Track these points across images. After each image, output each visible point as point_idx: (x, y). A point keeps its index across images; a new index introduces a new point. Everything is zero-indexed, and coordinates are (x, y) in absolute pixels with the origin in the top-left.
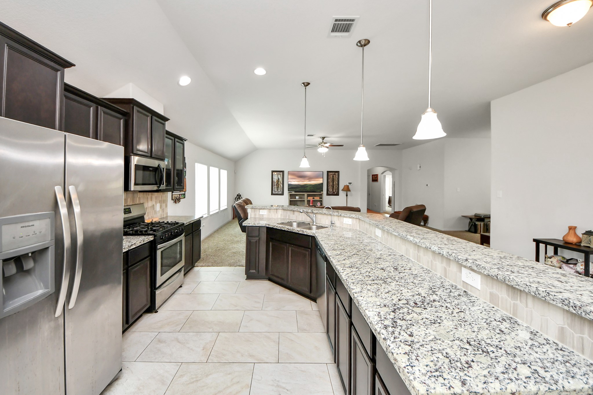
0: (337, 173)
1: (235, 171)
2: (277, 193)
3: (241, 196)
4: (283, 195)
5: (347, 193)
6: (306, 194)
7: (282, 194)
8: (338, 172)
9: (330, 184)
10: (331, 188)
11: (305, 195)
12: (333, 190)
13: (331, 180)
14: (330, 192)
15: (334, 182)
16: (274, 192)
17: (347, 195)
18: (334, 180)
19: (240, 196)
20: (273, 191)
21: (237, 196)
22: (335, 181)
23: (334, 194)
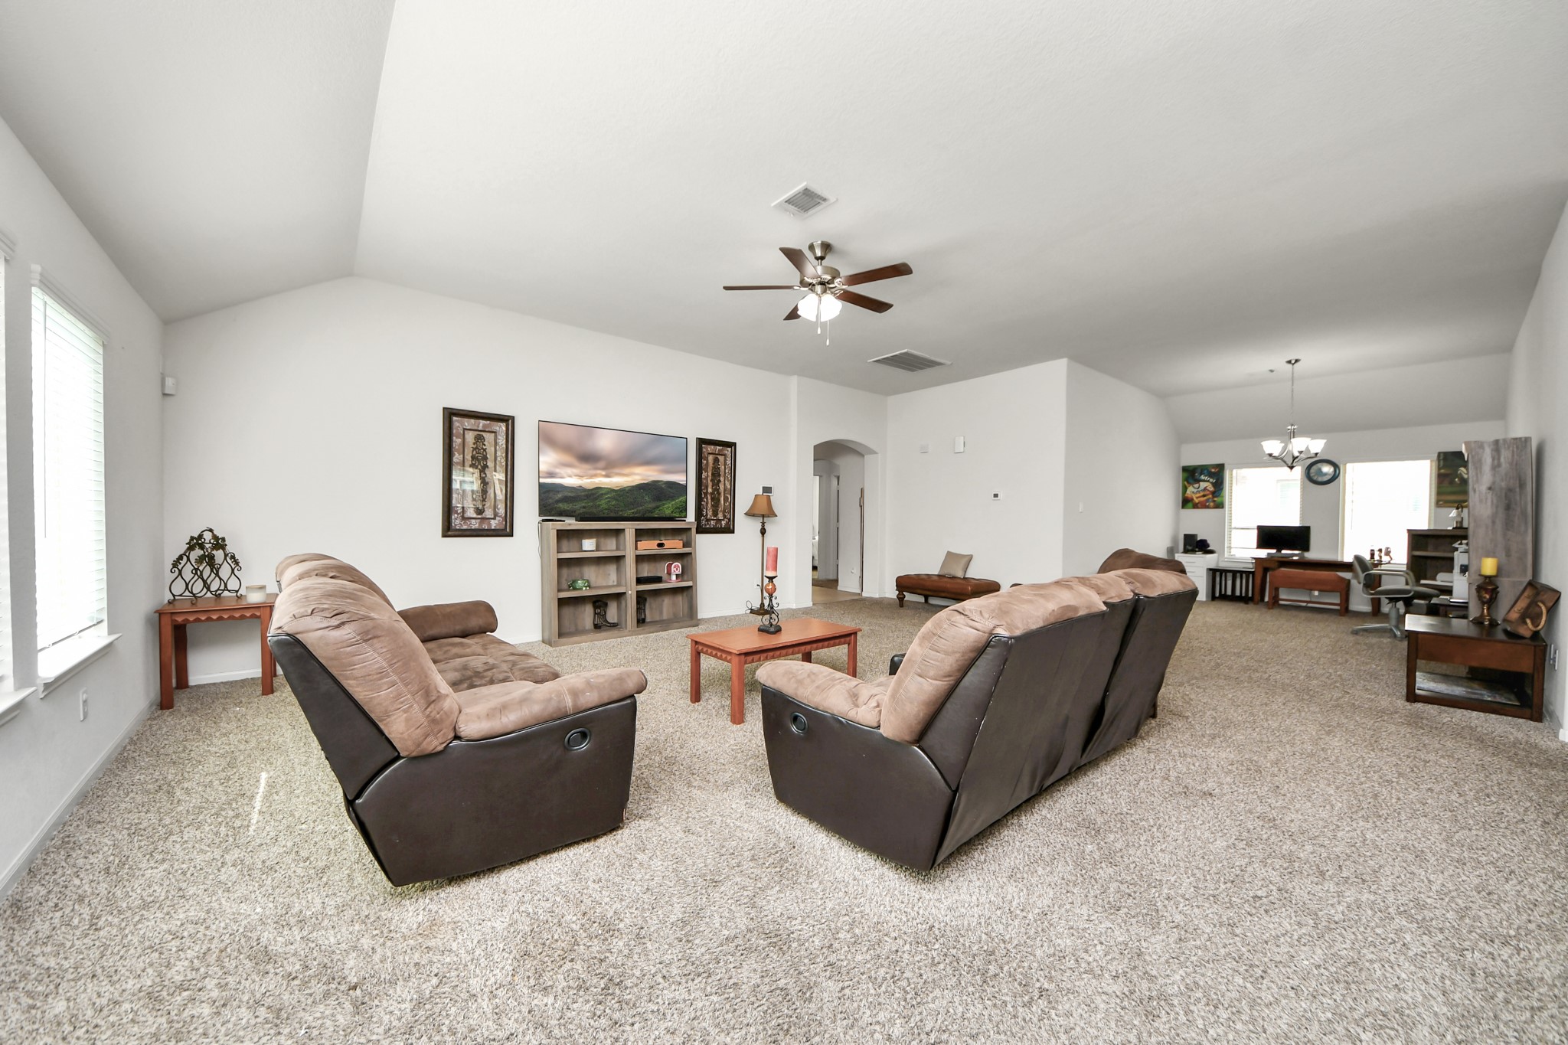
0: (729, 449)
1: (169, 382)
2: (475, 525)
3: (223, 547)
4: (511, 535)
5: (763, 524)
6: (630, 528)
7: (506, 531)
8: (732, 445)
9: (707, 488)
10: (709, 505)
11: (627, 531)
12: (715, 514)
13: (710, 474)
14: (708, 520)
15: (719, 481)
16: (456, 522)
17: (763, 532)
18: (719, 475)
19: (219, 544)
20: (454, 516)
21: (191, 548)
22: (722, 479)
23: (719, 526)
